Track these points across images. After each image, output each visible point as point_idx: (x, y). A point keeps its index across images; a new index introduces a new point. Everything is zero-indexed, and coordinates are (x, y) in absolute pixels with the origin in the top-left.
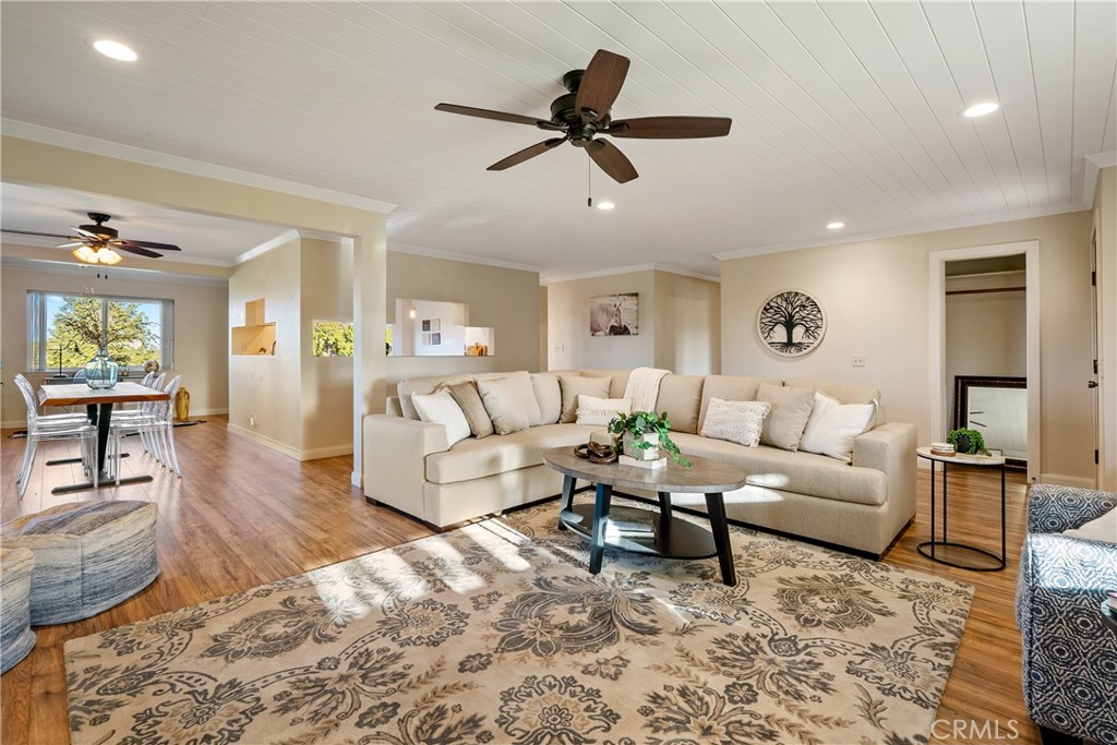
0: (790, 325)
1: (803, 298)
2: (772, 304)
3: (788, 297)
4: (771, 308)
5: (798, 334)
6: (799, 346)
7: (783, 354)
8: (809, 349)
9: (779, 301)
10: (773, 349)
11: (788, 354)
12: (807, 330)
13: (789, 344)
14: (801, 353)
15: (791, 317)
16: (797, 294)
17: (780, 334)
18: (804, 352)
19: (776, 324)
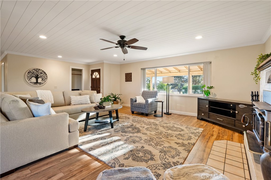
0: (37, 78)
1: (41, 71)
2: (31, 71)
3: (37, 70)
4: (31, 72)
5: (40, 80)
6: (40, 83)
7: (35, 85)
8: (43, 84)
9: (34, 71)
10: (31, 84)
11: (36, 85)
12: (43, 79)
13: (37, 82)
14: (41, 85)
15: (38, 75)
16: (39, 69)
17: (34, 80)
18: (42, 85)
19: (32, 77)
